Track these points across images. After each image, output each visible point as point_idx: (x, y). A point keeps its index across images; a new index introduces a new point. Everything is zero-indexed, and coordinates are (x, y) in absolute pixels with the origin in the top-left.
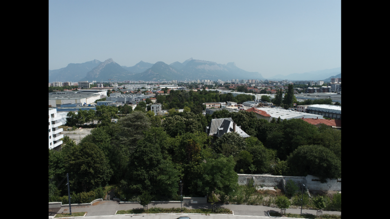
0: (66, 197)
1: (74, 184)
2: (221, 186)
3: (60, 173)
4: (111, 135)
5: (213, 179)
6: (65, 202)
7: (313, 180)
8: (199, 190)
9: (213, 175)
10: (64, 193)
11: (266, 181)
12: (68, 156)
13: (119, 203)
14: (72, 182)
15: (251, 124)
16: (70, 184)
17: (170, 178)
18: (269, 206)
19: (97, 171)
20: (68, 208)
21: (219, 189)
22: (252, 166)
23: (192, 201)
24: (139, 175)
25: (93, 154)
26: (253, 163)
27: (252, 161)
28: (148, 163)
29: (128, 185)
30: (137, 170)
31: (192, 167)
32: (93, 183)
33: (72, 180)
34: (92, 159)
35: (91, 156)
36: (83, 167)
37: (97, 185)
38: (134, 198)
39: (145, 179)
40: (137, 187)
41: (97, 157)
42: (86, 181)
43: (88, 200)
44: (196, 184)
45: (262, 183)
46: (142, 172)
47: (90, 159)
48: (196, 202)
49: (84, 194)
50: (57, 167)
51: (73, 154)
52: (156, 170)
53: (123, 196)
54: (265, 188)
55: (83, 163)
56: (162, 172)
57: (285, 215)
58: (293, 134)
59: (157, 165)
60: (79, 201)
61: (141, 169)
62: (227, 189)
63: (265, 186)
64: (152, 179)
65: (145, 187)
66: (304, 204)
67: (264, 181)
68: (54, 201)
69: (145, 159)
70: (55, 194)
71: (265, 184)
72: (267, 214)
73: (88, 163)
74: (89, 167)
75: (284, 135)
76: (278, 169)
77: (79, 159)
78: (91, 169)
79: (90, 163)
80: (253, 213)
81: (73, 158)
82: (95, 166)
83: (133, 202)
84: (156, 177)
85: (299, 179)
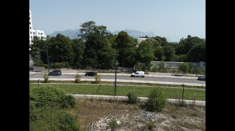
0: (47, 65)
1: (51, 58)
2: (143, 56)
3: (44, 51)
4: (75, 43)
5: (138, 54)
6: (46, 67)
8: (129, 61)
10: (46, 63)
12: (49, 42)
13: (78, 70)
16: (49, 57)
17: (110, 54)
19: (65, 51)
20: (48, 71)
23: (124, 69)
24: (91, 52)
26: (164, 55)
27: (164, 54)
28: (96, 45)
29: (84, 59)
30: (90, 49)
31: (125, 50)
32: (63, 58)
33: (50, 56)
34: (62, 43)
36: (57, 47)
37: (65, 60)
38: (88, 67)
39: (95, 55)
40: (89, 60)
41: (66, 43)
42: (59, 56)
43: (59, 67)
45: (169, 67)
46: (92, 50)
47: (61, 42)
48: (126, 71)
49: (57, 64)
51: (51, 41)
52: (101, 51)
53: (81, 66)
54: (171, 70)
55: (57, 44)
56: (105, 51)
58: (191, 45)
59: (102, 48)
60: (54, 68)
61: (92, 48)
63: (172, 69)
64: (99, 55)
65: (94, 58)
66: (198, 72)
68: (40, 67)
69: (94, 42)
70: (40, 63)
71: (172, 67)
72: (173, 75)
73: (60, 45)
74: (61, 48)
75: (185, 46)
76: (181, 59)
77: (54, 42)
78: (62, 49)
79: (61, 45)
80: (163, 75)
81: (51, 42)
82: (64, 48)
83: (86, 69)
84: (101, 54)
85: (195, 64)
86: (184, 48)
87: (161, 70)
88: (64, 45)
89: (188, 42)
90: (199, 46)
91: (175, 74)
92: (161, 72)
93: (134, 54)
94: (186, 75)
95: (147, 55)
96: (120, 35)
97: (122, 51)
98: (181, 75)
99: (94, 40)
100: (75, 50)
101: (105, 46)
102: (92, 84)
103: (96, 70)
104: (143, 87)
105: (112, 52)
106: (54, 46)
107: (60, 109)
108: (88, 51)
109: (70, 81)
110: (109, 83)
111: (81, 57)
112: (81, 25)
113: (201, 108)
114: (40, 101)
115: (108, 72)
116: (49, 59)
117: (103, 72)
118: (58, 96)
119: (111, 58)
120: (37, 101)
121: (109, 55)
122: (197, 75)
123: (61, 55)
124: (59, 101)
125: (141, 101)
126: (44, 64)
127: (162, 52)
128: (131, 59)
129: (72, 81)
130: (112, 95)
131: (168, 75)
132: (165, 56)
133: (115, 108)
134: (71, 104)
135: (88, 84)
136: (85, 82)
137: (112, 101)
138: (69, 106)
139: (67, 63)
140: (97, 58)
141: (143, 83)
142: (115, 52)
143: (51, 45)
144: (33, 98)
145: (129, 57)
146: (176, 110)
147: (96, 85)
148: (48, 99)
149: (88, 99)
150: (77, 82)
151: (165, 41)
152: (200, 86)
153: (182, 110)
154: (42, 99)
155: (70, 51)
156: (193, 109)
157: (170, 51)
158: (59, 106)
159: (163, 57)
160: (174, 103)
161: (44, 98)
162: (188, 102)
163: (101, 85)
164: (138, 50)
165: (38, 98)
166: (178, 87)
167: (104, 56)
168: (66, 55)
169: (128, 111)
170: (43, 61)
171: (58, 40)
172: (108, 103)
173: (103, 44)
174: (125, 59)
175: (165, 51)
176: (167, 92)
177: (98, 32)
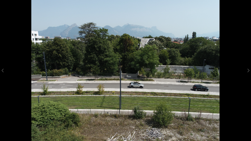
0: (44, 72)
1: (49, 64)
2: (147, 62)
3: (40, 57)
4: (74, 45)
5: (142, 59)
6: (43, 75)
7: (209, 69)
8: (132, 67)
9: (142, 57)
10: (43, 70)
11: (178, 70)
12: (45, 47)
13: (79, 77)
14: (47, 63)
15: (167, 45)
16: (46, 64)
17: (112, 59)
18: (179, 79)
19: (64, 57)
20: (46, 79)
21: (146, 66)
22: (168, 60)
23: (127, 76)
24: (92, 58)
25: (61, 45)
26: (169, 58)
28: (98, 49)
29: (85, 65)
30: (91, 55)
31: (128, 55)
32: (62, 65)
34: (60, 48)
35: (60, 46)
36: (55, 52)
37: (64, 66)
38: (89, 74)
39: (96, 61)
40: (91, 66)
41: (64, 47)
42: (57, 63)
43: (58, 75)
44: (130, 65)
45: (174, 71)
47: (59, 47)
48: (130, 77)
49: (56, 71)
50: (38, 53)
51: (48, 45)
52: (103, 56)
53: (82, 73)
54: (176, 74)
55: (54, 50)
56: (107, 56)
57: (190, 82)
59: (103, 53)
60: (52, 75)
61: (93, 54)
62: (152, 66)
64: (100, 61)
65: (95, 64)
66: (203, 78)
67: (176, 70)
68: (36, 74)
69: (96, 47)
70: (37, 70)
71: (177, 71)
72: (178, 82)
73: (57, 50)
74: (59, 53)
75: (190, 47)
76: (186, 62)
77: (52, 47)
78: (60, 55)
79: (59, 50)
80: (168, 81)
81: (47, 47)
82: (62, 53)
83: (88, 76)
84: (103, 59)
85: (200, 68)
86: (189, 49)
87: (166, 75)
88: (62, 50)
89: (193, 43)
90: (205, 49)
91: (180, 80)
92: (165, 78)
93: (138, 60)
94: (192, 81)
95: (152, 60)
96: (123, 39)
97: (125, 55)
98: (187, 81)
99: (94, 44)
100: (75, 54)
101: (107, 51)
102: (95, 95)
103: (98, 77)
104: (148, 97)
105: (115, 57)
106: (51, 52)
107: (64, 130)
108: (89, 56)
109: (71, 92)
110: (113, 93)
111: (81, 63)
112: (80, 27)
113: (206, 121)
114: (42, 122)
115: (111, 80)
116: (46, 66)
117: (106, 80)
118: (61, 114)
119: (113, 64)
120: (39, 121)
121: (112, 61)
122: (203, 81)
123: (59, 61)
124: (63, 119)
125: (147, 115)
126: (41, 71)
127: (167, 55)
128: (135, 65)
129: (74, 92)
130: (118, 109)
131: (173, 82)
132: (170, 60)
133: (121, 124)
134: (75, 123)
135: (91, 95)
136: (87, 92)
137: (117, 116)
138: (74, 125)
139: (66, 70)
140: (98, 64)
141: (149, 93)
142: (118, 57)
143: (47, 51)
144: (35, 118)
145: (133, 63)
146: (182, 125)
147: (100, 97)
148: (50, 119)
149: (92, 115)
150: (79, 93)
151: (169, 40)
152: (205, 94)
153: (188, 125)
154: (45, 119)
155: (69, 57)
156: (199, 123)
157: (175, 54)
158: (63, 125)
159: (168, 61)
160: (180, 117)
161: (46, 118)
162: (194, 114)
163: (104, 97)
164: (142, 56)
165: (40, 118)
166: (184, 97)
167: (106, 61)
168: (65, 61)
169: (134, 127)
170: (40, 68)
171: (55, 45)
172: (113, 119)
173: (105, 49)
174: (129, 65)
175: (170, 54)
176: (173, 103)
177: (99, 35)
